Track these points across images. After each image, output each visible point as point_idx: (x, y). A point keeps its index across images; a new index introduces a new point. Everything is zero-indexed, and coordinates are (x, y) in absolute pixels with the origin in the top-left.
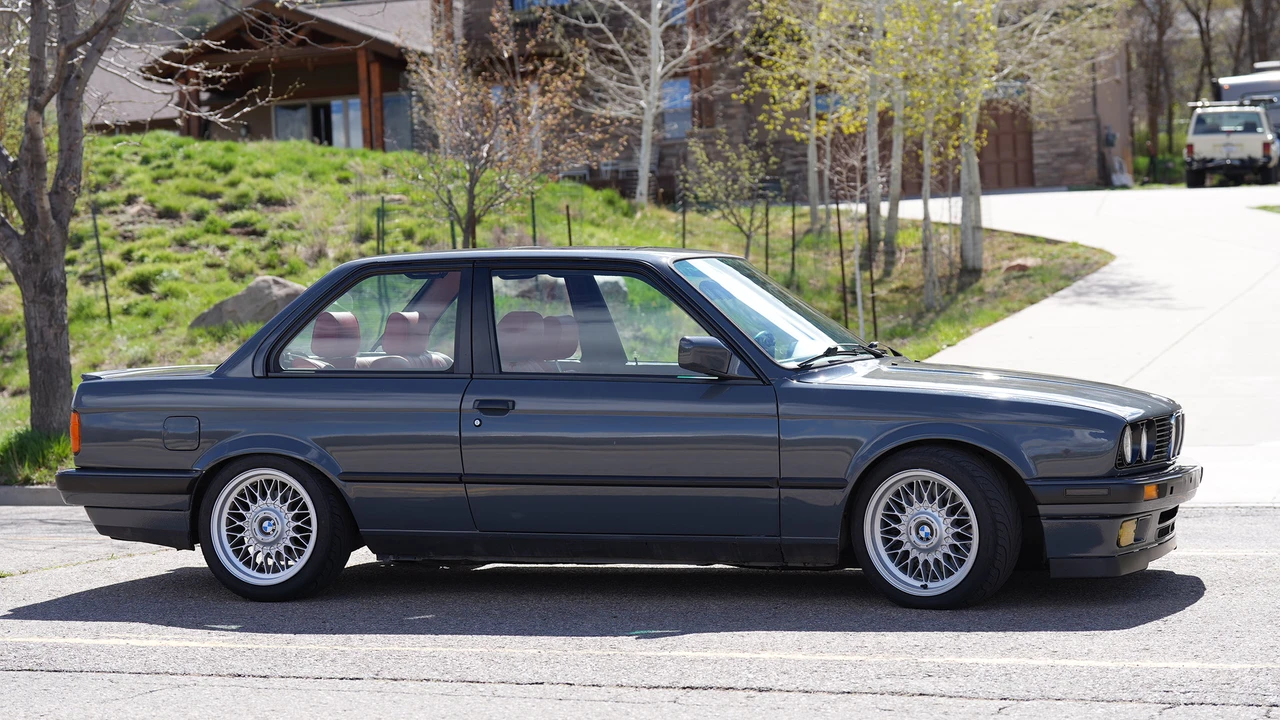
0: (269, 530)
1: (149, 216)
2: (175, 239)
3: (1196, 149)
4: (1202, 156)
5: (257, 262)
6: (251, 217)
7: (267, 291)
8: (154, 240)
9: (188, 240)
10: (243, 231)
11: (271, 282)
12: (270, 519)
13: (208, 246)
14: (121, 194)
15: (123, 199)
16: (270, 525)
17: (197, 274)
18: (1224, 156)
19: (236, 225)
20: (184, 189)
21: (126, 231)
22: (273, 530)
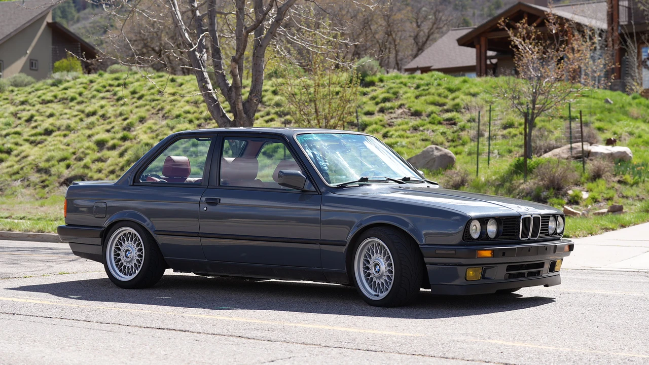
1: (406, 114)
2: (412, 126)
5: (447, 139)
6: (455, 116)
7: (431, 153)
8: (401, 127)
9: (419, 127)
10: (449, 123)
11: (434, 149)
13: (428, 130)
14: (397, 103)
15: (397, 106)
16: (129, 253)
17: (415, 144)
19: (448, 120)
20: (428, 101)
21: (391, 122)
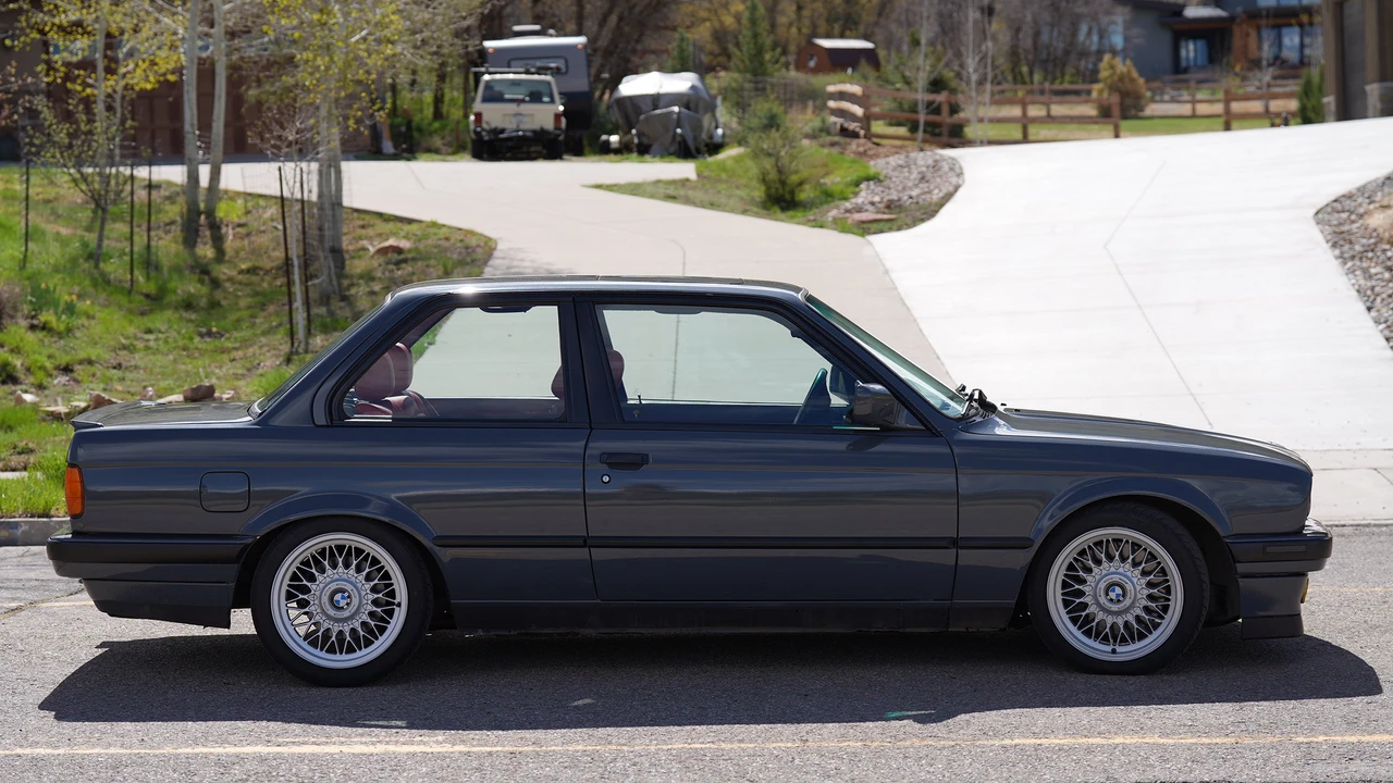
0: (343, 603)
3: (485, 117)
4: (493, 126)
12: (343, 591)
16: (343, 598)
18: (514, 126)
22: (348, 604)
